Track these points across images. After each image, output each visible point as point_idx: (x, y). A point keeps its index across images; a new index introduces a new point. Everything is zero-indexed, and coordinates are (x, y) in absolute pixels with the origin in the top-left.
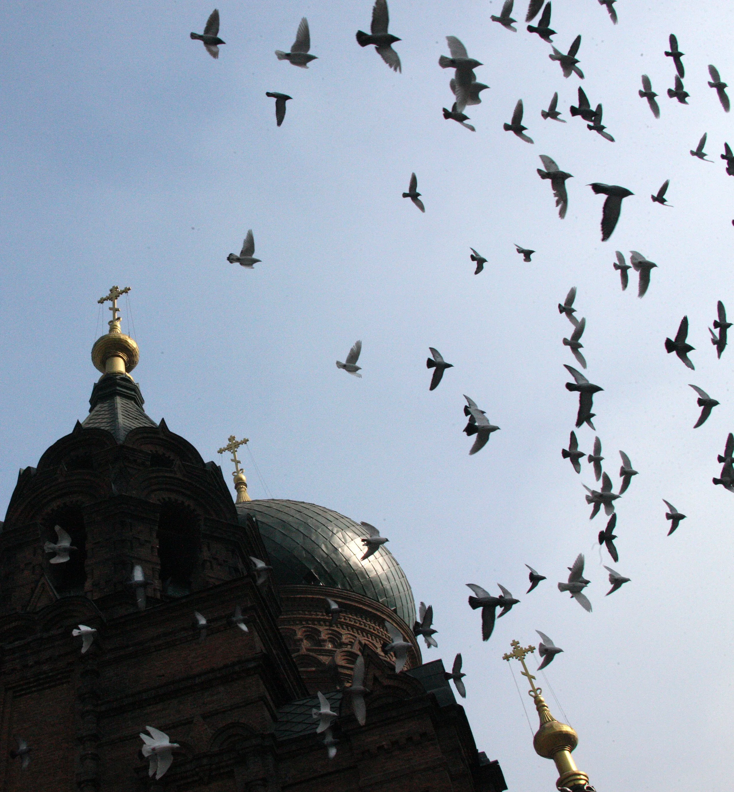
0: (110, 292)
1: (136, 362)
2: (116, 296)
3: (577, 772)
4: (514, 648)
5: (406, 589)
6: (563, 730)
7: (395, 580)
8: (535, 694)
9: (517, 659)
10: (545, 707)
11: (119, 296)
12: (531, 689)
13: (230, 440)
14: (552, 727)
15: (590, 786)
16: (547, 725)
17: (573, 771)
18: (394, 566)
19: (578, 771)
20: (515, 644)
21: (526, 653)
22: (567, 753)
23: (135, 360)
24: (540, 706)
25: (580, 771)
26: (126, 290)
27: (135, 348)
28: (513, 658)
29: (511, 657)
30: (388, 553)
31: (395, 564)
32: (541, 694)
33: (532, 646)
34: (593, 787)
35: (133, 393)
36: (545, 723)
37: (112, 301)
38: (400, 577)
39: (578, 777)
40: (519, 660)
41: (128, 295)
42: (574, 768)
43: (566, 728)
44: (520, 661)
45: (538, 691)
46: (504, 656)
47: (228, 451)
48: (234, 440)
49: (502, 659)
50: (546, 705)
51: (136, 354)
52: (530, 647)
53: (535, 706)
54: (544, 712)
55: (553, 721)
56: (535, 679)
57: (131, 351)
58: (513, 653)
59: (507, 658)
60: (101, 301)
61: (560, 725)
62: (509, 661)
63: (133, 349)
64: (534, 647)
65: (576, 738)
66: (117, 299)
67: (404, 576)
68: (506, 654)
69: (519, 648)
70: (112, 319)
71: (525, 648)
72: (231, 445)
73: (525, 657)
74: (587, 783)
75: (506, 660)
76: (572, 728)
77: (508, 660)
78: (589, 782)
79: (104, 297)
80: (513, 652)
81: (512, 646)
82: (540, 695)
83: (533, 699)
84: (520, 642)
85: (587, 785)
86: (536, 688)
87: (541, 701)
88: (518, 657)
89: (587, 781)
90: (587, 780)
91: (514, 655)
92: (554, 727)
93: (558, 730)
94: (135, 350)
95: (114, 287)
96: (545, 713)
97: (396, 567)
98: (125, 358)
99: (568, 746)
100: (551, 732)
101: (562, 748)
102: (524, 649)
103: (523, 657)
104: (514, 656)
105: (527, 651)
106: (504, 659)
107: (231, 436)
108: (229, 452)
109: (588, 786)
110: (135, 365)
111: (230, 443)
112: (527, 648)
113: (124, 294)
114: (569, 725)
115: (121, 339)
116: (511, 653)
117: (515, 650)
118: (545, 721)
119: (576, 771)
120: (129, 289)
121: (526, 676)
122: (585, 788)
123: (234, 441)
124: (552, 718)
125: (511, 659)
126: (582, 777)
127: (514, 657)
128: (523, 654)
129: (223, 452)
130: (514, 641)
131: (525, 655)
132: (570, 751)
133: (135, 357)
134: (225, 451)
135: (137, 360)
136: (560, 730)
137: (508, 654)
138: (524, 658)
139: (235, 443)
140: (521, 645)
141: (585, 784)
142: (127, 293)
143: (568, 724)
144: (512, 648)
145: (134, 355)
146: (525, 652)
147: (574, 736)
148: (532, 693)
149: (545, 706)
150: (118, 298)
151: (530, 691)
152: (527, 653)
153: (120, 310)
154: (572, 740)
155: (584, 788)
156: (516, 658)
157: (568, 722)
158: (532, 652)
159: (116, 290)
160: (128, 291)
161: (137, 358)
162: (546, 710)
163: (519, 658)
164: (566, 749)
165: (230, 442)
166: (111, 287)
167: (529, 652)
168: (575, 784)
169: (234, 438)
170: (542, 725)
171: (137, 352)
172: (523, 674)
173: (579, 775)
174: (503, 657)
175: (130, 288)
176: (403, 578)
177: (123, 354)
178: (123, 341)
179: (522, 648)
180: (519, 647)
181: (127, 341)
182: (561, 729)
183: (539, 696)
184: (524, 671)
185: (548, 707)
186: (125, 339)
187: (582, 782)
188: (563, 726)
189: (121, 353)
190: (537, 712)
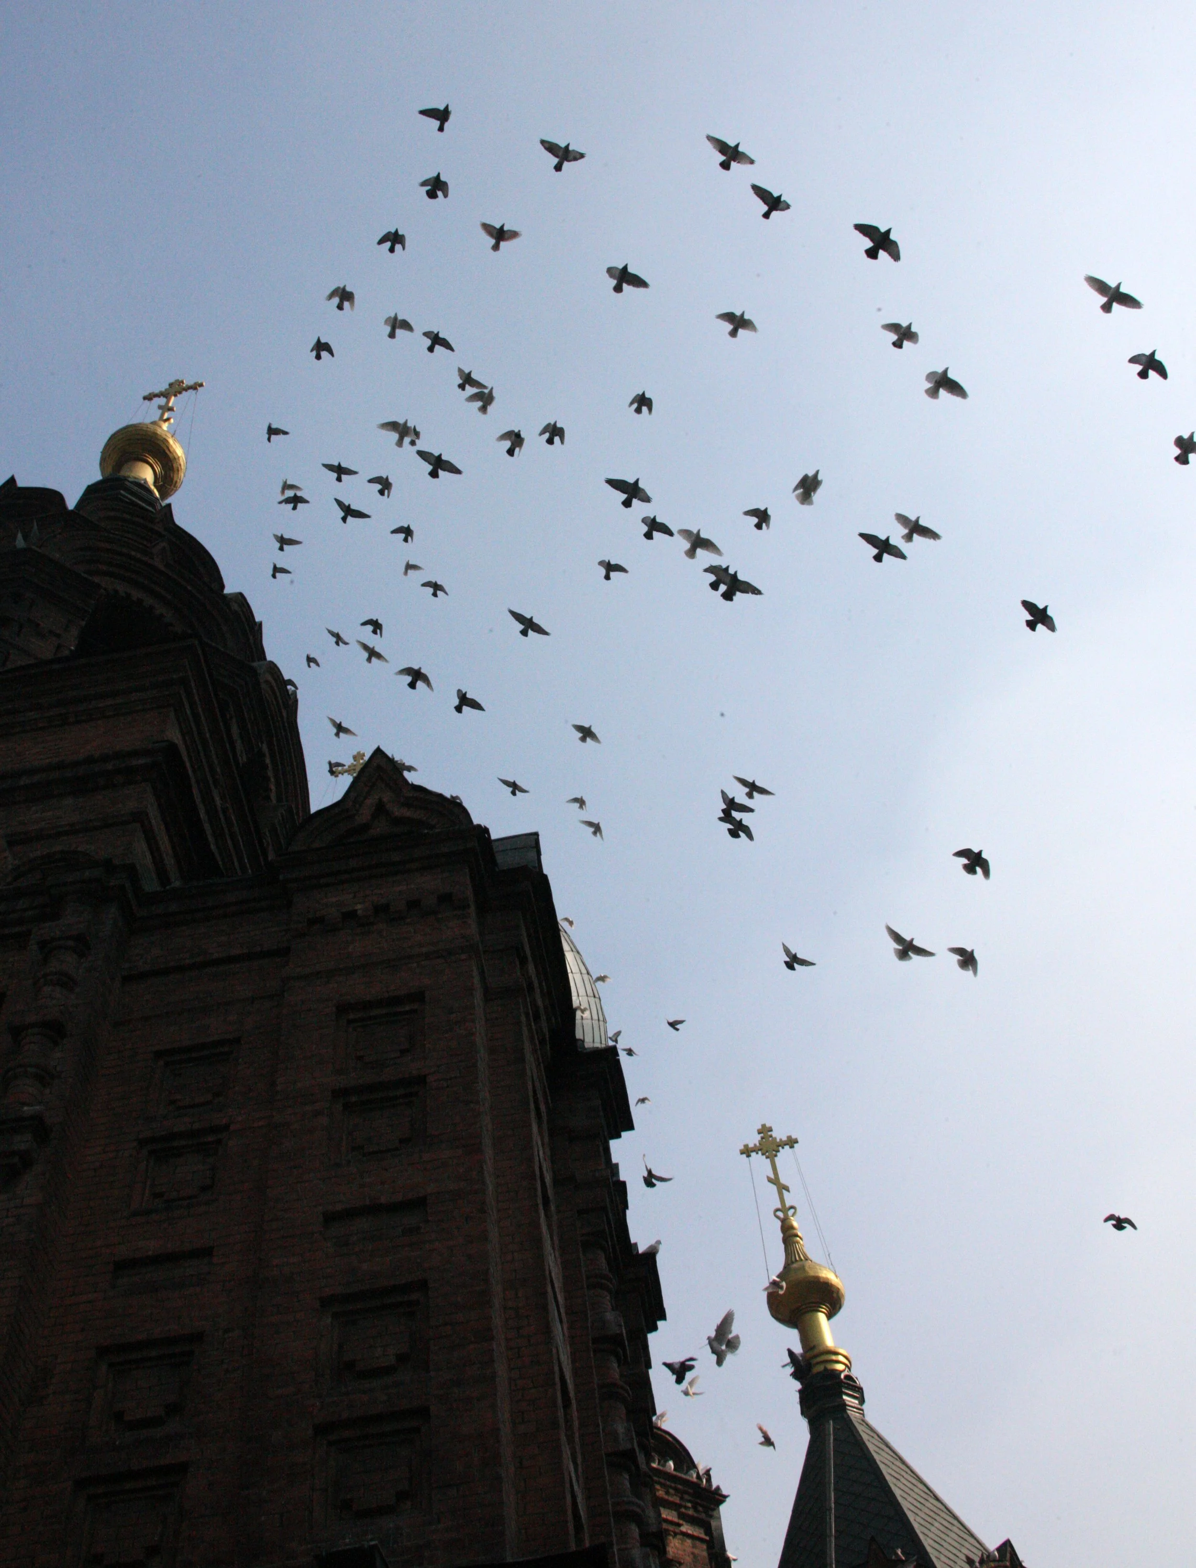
0: (167, 387)
1: (176, 482)
2: (176, 392)
3: (833, 1349)
4: (762, 1138)
5: (595, 1017)
6: (820, 1275)
7: (578, 996)
8: (784, 1216)
9: (764, 1157)
10: (798, 1239)
11: (180, 393)
12: (779, 1206)
13: (355, 758)
14: (803, 1268)
15: (853, 1377)
16: (795, 1265)
17: (827, 1347)
18: (581, 973)
19: (835, 1347)
20: (765, 1131)
21: (780, 1148)
22: (822, 1317)
23: (175, 479)
24: (789, 1235)
25: (841, 1348)
26: (196, 387)
27: (179, 457)
28: (757, 1153)
29: (752, 1151)
30: (574, 949)
31: (584, 971)
32: (795, 1217)
33: (794, 1137)
34: (857, 1378)
35: (150, 509)
36: (793, 1263)
37: (166, 397)
38: (588, 995)
39: (834, 1357)
40: (767, 1157)
41: (196, 393)
42: (829, 1341)
43: (828, 1275)
44: (768, 1160)
45: (791, 1212)
46: (742, 1147)
47: (349, 774)
48: (362, 759)
49: (739, 1153)
50: (799, 1234)
51: (180, 469)
52: (789, 1138)
53: (780, 1235)
54: (794, 1245)
55: (807, 1261)
56: (788, 1190)
57: (171, 461)
58: (758, 1144)
59: (747, 1151)
60: (149, 398)
61: (818, 1267)
62: (750, 1158)
63: (176, 457)
64: (796, 1139)
65: (842, 1294)
66: (175, 396)
67: (597, 996)
68: (746, 1146)
69: (770, 1139)
70: (156, 417)
71: (781, 1140)
72: (355, 766)
73: (778, 1154)
74: (847, 1369)
75: (744, 1156)
76: (836, 1276)
77: (749, 1156)
78: (852, 1369)
79: (157, 391)
80: (760, 1144)
81: (759, 1133)
82: (792, 1218)
83: (779, 1223)
84: (773, 1128)
85: (846, 1373)
86: (788, 1205)
87: (792, 1228)
88: (767, 1152)
89: (849, 1369)
90: (849, 1365)
91: (761, 1147)
92: (807, 1268)
93: (812, 1273)
94: (177, 460)
95: (177, 381)
96: (796, 1247)
97: (586, 977)
98: (158, 469)
99: (826, 1306)
100: (801, 1276)
101: (815, 1307)
102: (778, 1140)
103: (774, 1152)
104: (759, 1150)
105: (782, 1144)
106: (742, 1153)
107: (359, 753)
108: (349, 776)
109: (848, 1373)
110: (175, 489)
111: (355, 763)
112: (784, 1138)
113: (190, 391)
114: (832, 1269)
115: (157, 434)
116: (755, 1145)
117: (764, 1140)
118: (793, 1259)
119: (832, 1347)
120: (201, 385)
121: (775, 1184)
122: (842, 1376)
123: (361, 761)
124: (806, 1255)
125: (753, 1154)
126: (841, 1358)
127: (760, 1152)
128: (775, 1148)
129: (340, 775)
130: (764, 1126)
131: (778, 1151)
132: (829, 1316)
133: (176, 472)
134: (342, 774)
135: (178, 481)
136: (817, 1275)
137: (751, 1145)
138: (776, 1156)
139: (362, 764)
140: (774, 1134)
141: (844, 1370)
142: (195, 391)
143: (831, 1267)
144: (759, 1137)
145: (175, 469)
146: (779, 1146)
147: (838, 1289)
148: (780, 1214)
149: (797, 1236)
150: (178, 395)
151: (777, 1210)
152: (783, 1148)
153: (175, 409)
154: (835, 1295)
155: (840, 1376)
156: (763, 1154)
157: (832, 1264)
158: (792, 1147)
159: (179, 385)
160: (198, 387)
161: (180, 474)
162: (798, 1242)
163: (767, 1154)
164: (821, 1309)
165: (355, 761)
166: (172, 380)
167: (787, 1147)
168: (826, 1369)
169: (364, 755)
170: (787, 1267)
171: (180, 465)
172: (770, 1180)
173: (837, 1354)
174: (740, 1151)
175: (204, 384)
176: (593, 998)
177: (155, 461)
178: (159, 438)
179: (776, 1138)
180: (771, 1136)
181: (167, 441)
182: (818, 1272)
183: (790, 1219)
184: (772, 1176)
185: (803, 1239)
186: (164, 437)
187: (840, 1367)
188: (822, 1268)
189: (154, 459)
190: (782, 1246)
